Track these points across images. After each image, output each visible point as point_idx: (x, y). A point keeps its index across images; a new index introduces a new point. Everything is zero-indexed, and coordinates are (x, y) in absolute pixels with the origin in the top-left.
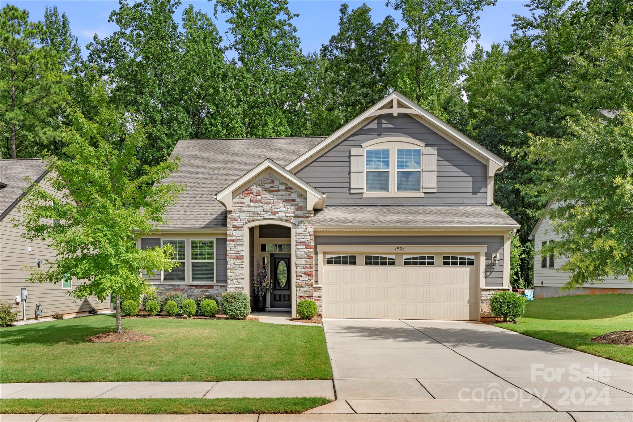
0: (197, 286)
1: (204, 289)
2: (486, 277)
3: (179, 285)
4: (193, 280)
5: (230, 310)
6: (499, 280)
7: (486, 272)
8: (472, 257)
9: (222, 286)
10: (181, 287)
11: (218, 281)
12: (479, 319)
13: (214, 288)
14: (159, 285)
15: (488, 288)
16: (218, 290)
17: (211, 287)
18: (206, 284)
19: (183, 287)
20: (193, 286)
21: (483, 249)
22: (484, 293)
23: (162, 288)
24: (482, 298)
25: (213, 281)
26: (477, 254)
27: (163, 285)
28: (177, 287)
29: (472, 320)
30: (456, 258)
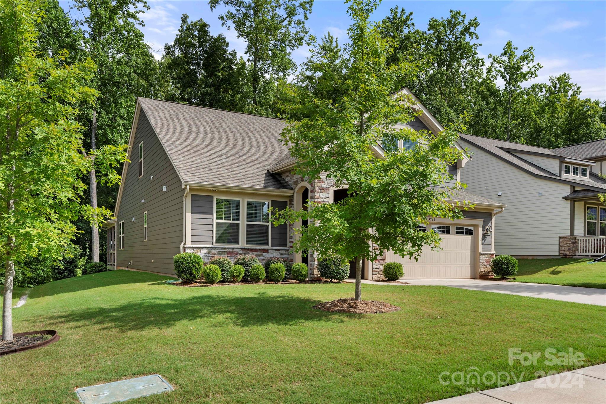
0: (252, 250)
1: (259, 253)
2: (482, 244)
3: (233, 249)
4: (247, 244)
5: (338, 273)
6: (489, 247)
7: (482, 240)
8: (472, 228)
9: (276, 250)
10: (235, 250)
11: (272, 245)
12: (479, 277)
13: (269, 251)
14: (211, 248)
15: (484, 252)
16: (272, 253)
17: (266, 251)
18: (262, 248)
19: (237, 250)
20: (248, 249)
21: (480, 222)
22: (482, 257)
23: (214, 251)
24: (481, 261)
25: (267, 244)
26: (476, 226)
27: (215, 248)
28: (231, 250)
29: (474, 277)
30: (462, 229)
